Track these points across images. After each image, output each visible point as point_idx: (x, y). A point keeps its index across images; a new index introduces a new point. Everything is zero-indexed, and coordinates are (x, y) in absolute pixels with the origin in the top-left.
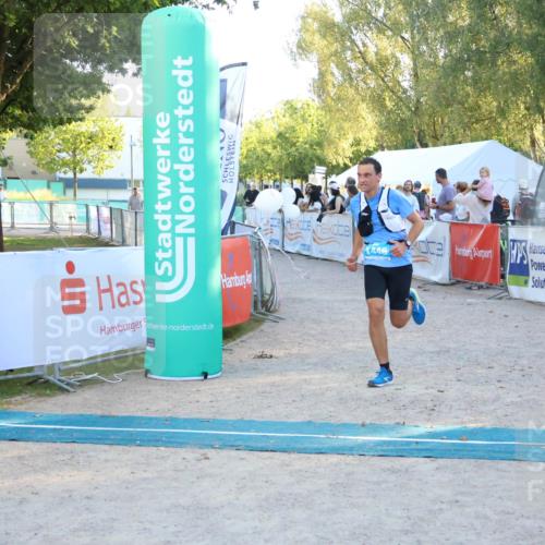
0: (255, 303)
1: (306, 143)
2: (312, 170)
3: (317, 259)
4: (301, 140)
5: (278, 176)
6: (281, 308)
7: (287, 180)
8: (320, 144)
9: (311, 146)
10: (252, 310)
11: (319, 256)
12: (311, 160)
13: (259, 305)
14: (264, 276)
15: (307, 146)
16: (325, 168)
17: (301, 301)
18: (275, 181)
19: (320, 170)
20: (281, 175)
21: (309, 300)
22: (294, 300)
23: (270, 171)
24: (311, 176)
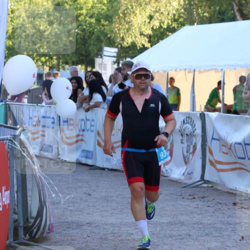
0: (16, 230)
1: (91, 17)
2: (100, 53)
3: (103, 169)
4: (84, 12)
5: (55, 62)
6: (52, 235)
7: (67, 67)
8: (109, 18)
9: (98, 21)
10: (11, 240)
11: (106, 165)
12: (98, 40)
13: (21, 232)
14: (29, 193)
15: (93, 20)
16: (116, 50)
17: (79, 225)
18: (51, 68)
19: (110, 52)
20: (58, 59)
21: (89, 224)
22: (69, 225)
23: (44, 55)
24: (98, 61)
